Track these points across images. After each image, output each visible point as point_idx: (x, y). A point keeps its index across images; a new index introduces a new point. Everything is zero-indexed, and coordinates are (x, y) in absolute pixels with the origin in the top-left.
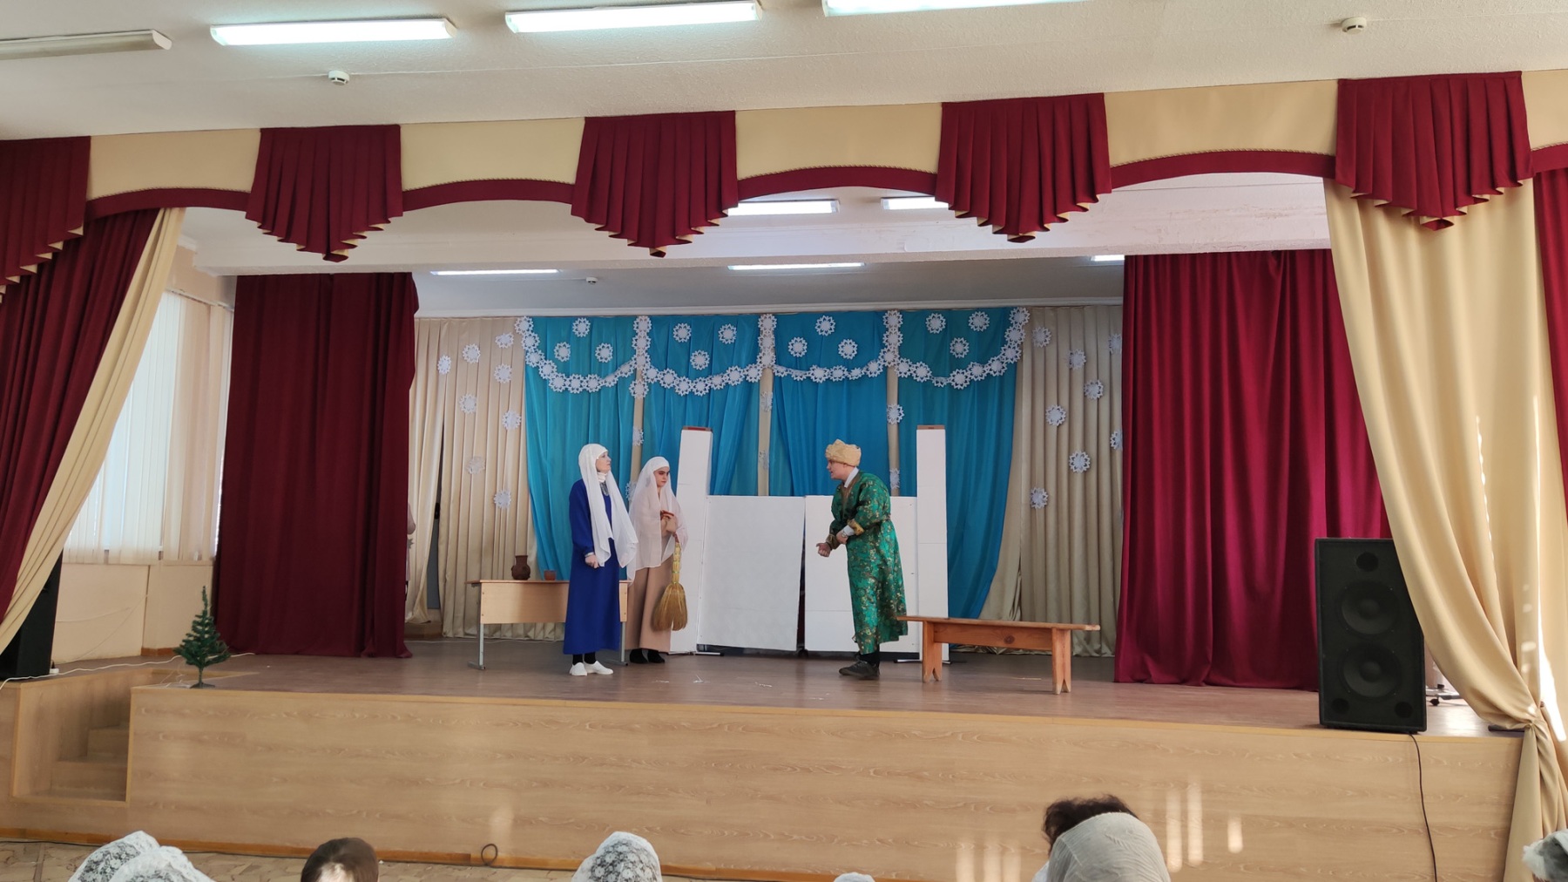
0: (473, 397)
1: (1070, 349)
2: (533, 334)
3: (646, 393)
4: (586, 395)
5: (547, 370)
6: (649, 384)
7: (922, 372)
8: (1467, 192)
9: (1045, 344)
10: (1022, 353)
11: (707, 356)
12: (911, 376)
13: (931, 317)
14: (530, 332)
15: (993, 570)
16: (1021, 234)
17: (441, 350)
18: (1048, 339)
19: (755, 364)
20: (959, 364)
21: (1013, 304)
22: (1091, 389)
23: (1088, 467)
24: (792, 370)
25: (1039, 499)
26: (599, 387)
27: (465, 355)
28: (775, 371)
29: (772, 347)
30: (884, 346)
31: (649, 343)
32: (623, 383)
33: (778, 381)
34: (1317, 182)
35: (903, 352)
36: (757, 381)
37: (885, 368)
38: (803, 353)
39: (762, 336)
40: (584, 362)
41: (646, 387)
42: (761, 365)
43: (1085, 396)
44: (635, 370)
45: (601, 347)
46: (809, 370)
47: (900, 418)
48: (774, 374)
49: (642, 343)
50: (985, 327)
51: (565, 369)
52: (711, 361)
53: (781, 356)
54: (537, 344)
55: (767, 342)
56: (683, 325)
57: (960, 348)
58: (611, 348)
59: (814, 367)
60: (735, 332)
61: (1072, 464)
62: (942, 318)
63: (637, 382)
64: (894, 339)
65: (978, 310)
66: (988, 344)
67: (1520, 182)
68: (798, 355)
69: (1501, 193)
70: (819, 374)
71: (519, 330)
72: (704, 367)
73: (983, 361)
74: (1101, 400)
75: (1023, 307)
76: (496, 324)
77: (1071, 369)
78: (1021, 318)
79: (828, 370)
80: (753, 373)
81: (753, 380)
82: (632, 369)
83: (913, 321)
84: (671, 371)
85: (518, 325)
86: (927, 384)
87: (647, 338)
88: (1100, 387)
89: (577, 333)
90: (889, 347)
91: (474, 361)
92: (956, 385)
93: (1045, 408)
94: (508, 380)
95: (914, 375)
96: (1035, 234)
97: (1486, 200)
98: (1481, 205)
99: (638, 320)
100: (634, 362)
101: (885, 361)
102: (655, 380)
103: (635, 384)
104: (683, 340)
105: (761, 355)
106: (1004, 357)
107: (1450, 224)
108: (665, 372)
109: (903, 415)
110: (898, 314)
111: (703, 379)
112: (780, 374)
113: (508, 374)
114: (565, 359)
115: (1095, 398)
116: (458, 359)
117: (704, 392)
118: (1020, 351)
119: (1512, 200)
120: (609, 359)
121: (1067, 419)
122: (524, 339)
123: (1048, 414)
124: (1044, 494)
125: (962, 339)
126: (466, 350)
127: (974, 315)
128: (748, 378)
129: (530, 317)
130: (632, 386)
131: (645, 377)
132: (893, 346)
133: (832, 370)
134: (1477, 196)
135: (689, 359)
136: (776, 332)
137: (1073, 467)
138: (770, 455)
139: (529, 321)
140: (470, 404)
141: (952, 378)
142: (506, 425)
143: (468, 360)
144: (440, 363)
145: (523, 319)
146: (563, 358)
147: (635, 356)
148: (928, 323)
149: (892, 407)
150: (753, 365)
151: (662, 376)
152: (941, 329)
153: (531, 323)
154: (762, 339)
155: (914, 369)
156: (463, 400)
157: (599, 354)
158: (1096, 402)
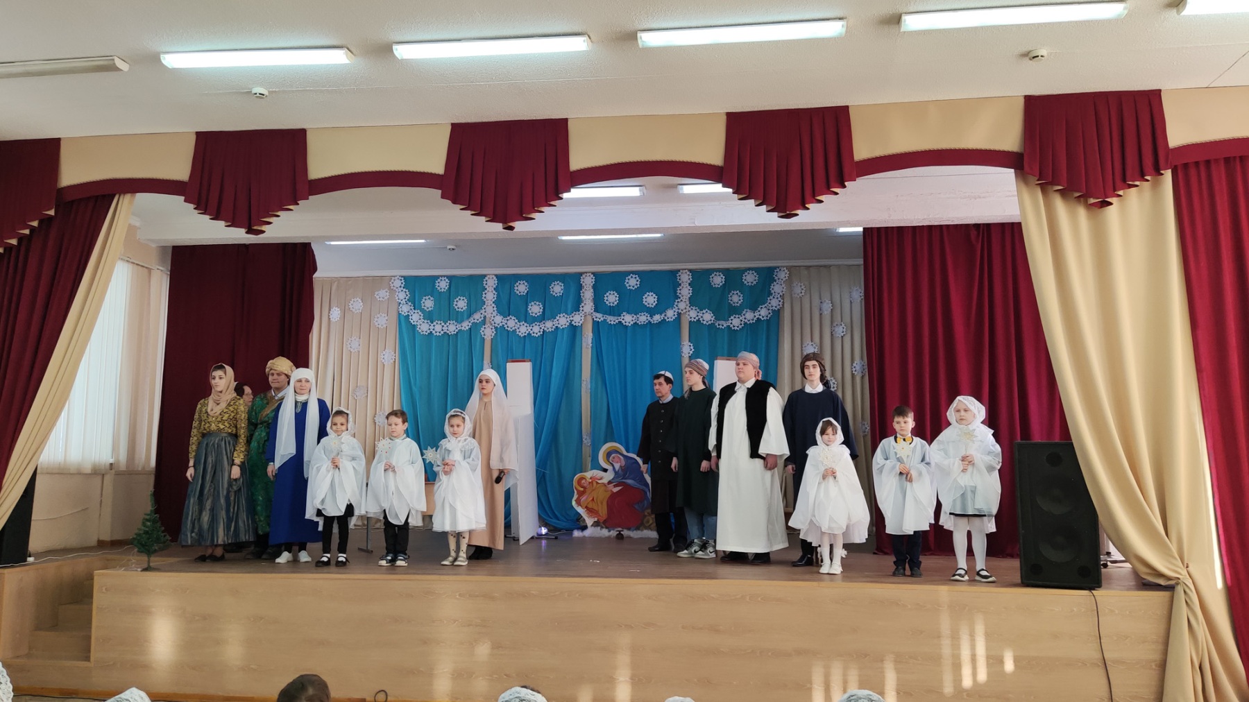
0: (358, 339)
1: (820, 299)
2: (404, 290)
3: (493, 334)
4: (446, 337)
5: (416, 318)
6: (496, 328)
7: (708, 317)
8: (1123, 180)
9: (801, 295)
10: (783, 302)
11: (541, 306)
12: (699, 320)
13: (713, 275)
14: (402, 288)
16: (788, 212)
17: (332, 303)
18: (803, 291)
19: (579, 311)
20: (735, 311)
21: (776, 265)
22: (836, 329)
24: (607, 316)
26: (457, 331)
27: (351, 307)
28: (594, 317)
29: (591, 298)
30: (678, 297)
31: (495, 296)
32: (475, 328)
33: (596, 325)
34: (1010, 173)
35: (693, 302)
36: (580, 325)
37: (679, 314)
38: (616, 303)
39: (583, 290)
40: (445, 311)
41: (494, 330)
42: (583, 313)
43: (832, 335)
44: (485, 317)
45: (457, 299)
46: (620, 316)
47: (691, 352)
48: (593, 319)
49: (490, 296)
50: (755, 283)
51: (429, 317)
52: (544, 309)
53: (599, 305)
54: (407, 298)
55: (588, 294)
56: (522, 282)
57: (736, 298)
58: (466, 300)
59: (624, 313)
60: (562, 287)
62: (722, 275)
63: (486, 326)
64: (685, 292)
65: (750, 269)
66: (758, 296)
67: (1162, 172)
68: (612, 305)
69: (1148, 181)
70: (628, 319)
71: (394, 286)
72: (538, 314)
73: (754, 308)
74: (844, 338)
75: (784, 267)
76: (378, 282)
77: (821, 314)
78: (783, 275)
79: (635, 316)
80: (577, 319)
81: (577, 324)
82: (482, 316)
83: (700, 278)
84: (513, 318)
85: (393, 283)
86: (712, 326)
87: (494, 292)
88: (843, 328)
89: (439, 288)
90: (681, 298)
91: (358, 311)
92: (734, 326)
93: (802, 344)
94: (385, 326)
95: (701, 319)
96: (798, 212)
97: (1137, 186)
98: (1133, 190)
99: (486, 278)
100: (484, 310)
101: (679, 309)
102: (501, 325)
103: (485, 328)
104: (522, 294)
105: (583, 304)
106: (770, 305)
107: (1110, 204)
108: (508, 318)
109: (693, 350)
110: (688, 273)
111: (538, 324)
112: (597, 319)
113: (384, 320)
114: (430, 309)
115: (840, 336)
116: (345, 310)
117: (539, 334)
119: (1156, 186)
120: (464, 308)
122: (397, 293)
125: (738, 292)
126: (352, 302)
127: (746, 274)
128: (573, 323)
129: (402, 277)
130: (483, 329)
131: (493, 322)
132: (684, 297)
133: (638, 316)
134: (1130, 183)
135: (527, 308)
136: (594, 287)
138: (591, 382)
139: (401, 280)
140: (355, 344)
141: (730, 321)
142: (383, 361)
143: (354, 310)
144: (331, 312)
145: (396, 278)
146: (428, 308)
147: (485, 306)
148: (711, 279)
149: (685, 343)
150: (577, 313)
151: (506, 321)
152: (721, 284)
153: (403, 281)
154: (583, 292)
155: (701, 315)
156: (350, 341)
157: (456, 305)
158: (841, 339)
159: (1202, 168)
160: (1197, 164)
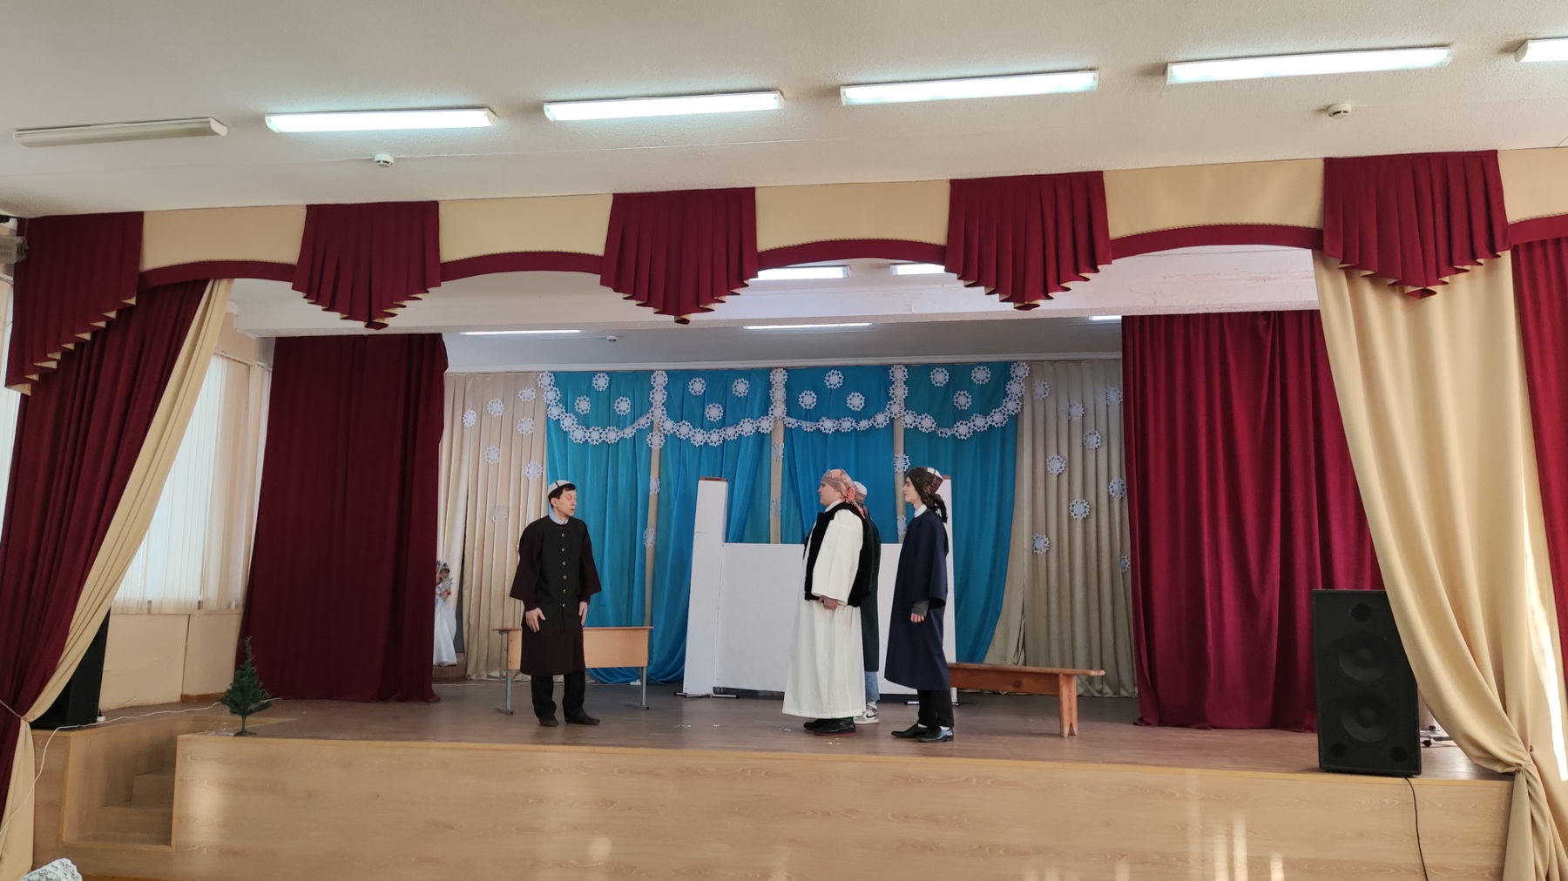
0: (497, 448)
1: (1069, 401)
2: (554, 389)
3: (662, 444)
4: (605, 446)
5: (568, 422)
6: (666, 436)
7: (927, 423)
8: (1449, 264)
9: (1044, 396)
10: (1022, 405)
11: (721, 409)
12: (916, 427)
13: (934, 371)
14: (551, 387)
15: (998, 614)
16: (1026, 303)
17: (466, 405)
18: (1047, 392)
19: (767, 415)
20: (962, 416)
21: (1014, 359)
22: (1089, 439)
23: (1088, 514)
24: (803, 422)
25: (1041, 545)
26: (618, 439)
27: (489, 409)
28: (786, 423)
29: (783, 400)
30: (890, 399)
31: (665, 396)
32: (640, 435)
33: (789, 433)
34: (1307, 254)
35: (909, 404)
36: (769, 432)
37: (892, 420)
38: (813, 406)
39: (773, 389)
40: (604, 415)
41: (663, 438)
42: (773, 417)
43: (1083, 446)
44: (652, 422)
45: (619, 400)
46: (819, 421)
48: (785, 425)
49: (659, 396)
50: (987, 381)
51: (585, 422)
52: (724, 413)
53: (792, 408)
54: (558, 398)
55: (779, 394)
56: (697, 380)
57: (963, 400)
58: (629, 401)
59: (824, 418)
60: (747, 386)
61: (1072, 511)
62: (945, 372)
63: (654, 433)
64: (900, 391)
65: (980, 364)
66: (991, 397)
67: (1498, 253)
68: (808, 407)
69: (1481, 264)
70: (828, 425)
71: (541, 384)
72: (718, 419)
73: (985, 414)
74: (1099, 450)
75: (1023, 361)
76: (522, 379)
77: (1069, 421)
78: (1022, 371)
79: (837, 422)
80: (765, 425)
81: (765, 431)
82: (649, 421)
83: (919, 374)
84: (687, 423)
85: (540, 380)
86: (932, 434)
87: (664, 391)
88: (1098, 438)
89: (596, 387)
90: (895, 400)
91: (497, 414)
92: (960, 435)
93: (1045, 458)
94: (530, 432)
95: (919, 426)
96: (1040, 302)
97: (1466, 271)
98: (1462, 276)
99: (655, 375)
100: (651, 414)
101: (891, 413)
102: (672, 431)
103: (652, 436)
104: (698, 393)
105: (772, 407)
106: (1006, 409)
107: (1433, 293)
108: (681, 424)
110: (903, 368)
111: (717, 431)
112: (790, 426)
113: (531, 426)
114: (585, 412)
115: (1094, 448)
116: (482, 413)
117: (718, 443)
118: (1021, 403)
119: (1492, 271)
120: (627, 412)
121: (1067, 468)
122: (546, 393)
123: (1048, 463)
124: (1046, 540)
125: (965, 392)
126: (490, 403)
127: (976, 370)
128: (760, 429)
129: (551, 372)
130: (650, 437)
131: (662, 429)
132: (898, 398)
133: (841, 422)
134: (1458, 267)
135: (704, 411)
136: (787, 386)
137: (1073, 514)
138: (782, 503)
139: (551, 376)
140: (494, 455)
141: (956, 429)
142: (528, 475)
143: (492, 413)
144: (465, 416)
145: (545, 374)
146: (583, 411)
147: (652, 409)
148: (932, 377)
149: (899, 456)
150: (765, 417)
151: (678, 428)
152: (944, 383)
153: (553, 378)
154: (773, 392)
155: (920, 420)
156: (487, 451)
157: (617, 407)
158: (1094, 451)
159: (1551, 250)
160: (1543, 243)
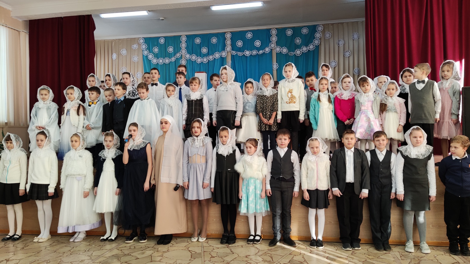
0: (125, 68)
1: (338, 39)
4: (165, 65)
5: (150, 57)
7: (285, 50)
9: (329, 38)
10: (321, 42)
11: (207, 49)
12: (281, 52)
13: (287, 30)
14: (144, 43)
17: (113, 52)
18: (330, 36)
19: (224, 50)
20: (298, 47)
21: (317, 24)
22: (346, 53)
24: (238, 52)
26: (169, 62)
27: (121, 53)
28: (232, 53)
29: (230, 44)
31: (186, 45)
32: (177, 60)
33: (233, 57)
35: (278, 43)
36: (225, 57)
37: (271, 50)
38: (242, 46)
39: (226, 41)
40: (164, 53)
41: (186, 61)
42: (227, 51)
43: (344, 56)
44: (182, 55)
45: (169, 47)
46: (244, 52)
47: (277, 68)
48: (231, 54)
49: (184, 45)
50: (307, 33)
51: (157, 56)
52: (208, 51)
53: (234, 47)
54: (146, 48)
55: (229, 42)
56: (198, 38)
57: (298, 41)
58: (173, 48)
59: (246, 51)
60: (217, 40)
62: (291, 30)
63: (182, 59)
64: (274, 39)
65: (304, 26)
66: (308, 39)
68: (240, 47)
70: (247, 53)
71: (140, 43)
72: (206, 53)
73: (307, 45)
74: (350, 57)
75: (321, 25)
76: (132, 41)
77: (339, 47)
78: (320, 29)
79: (251, 52)
80: (224, 54)
81: (224, 57)
82: (180, 55)
83: (281, 32)
84: (194, 55)
85: (139, 41)
86: (287, 55)
87: (185, 43)
88: (349, 52)
89: (160, 43)
90: (272, 42)
91: (125, 55)
92: (297, 54)
94: (137, 61)
95: (282, 52)
99: (182, 37)
100: (181, 52)
101: (271, 47)
102: (189, 58)
103: (182, 60)
104: (198, 43)
105: (226, 47)
106: (314, 43)
108: (192, 55)
109: (278, 66)
110: (275, 30)
111: (206, 57)
112: (233, 54)
113: (137, 58)
114: (157, 52)
115: (348, 57)
116: (119, 55)
117: (206, 62)
118: (320, 41)
120: (172, 52)
121: (338, 65)
122: (142, 46)
125: (299, 38)
126: (122, 51)
127: (303, 29)
128: (222, 56)
129: (143, 38)
130: (181, 61)
131: (185, 57)
132: (274, 41)
135: (201, 50)
136: (231, 39)
139: (143, 39)
141: (296, 52)
143: (123, 54)
144: (113, 56)
145: (141, 39)
146: (156, 52)
147: (181, 50)
148: (286, 32)
149: (274, 64)
150: (224, 51)
151: (191, 57)
152: (291, 34)
153: (144, 40)
154: (226, 42)
155: (282, 50)
156: (122, 69)
157: (168, 50)
158: (348, 58)
